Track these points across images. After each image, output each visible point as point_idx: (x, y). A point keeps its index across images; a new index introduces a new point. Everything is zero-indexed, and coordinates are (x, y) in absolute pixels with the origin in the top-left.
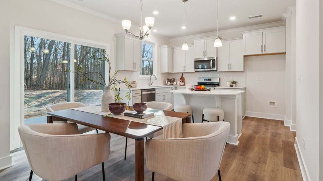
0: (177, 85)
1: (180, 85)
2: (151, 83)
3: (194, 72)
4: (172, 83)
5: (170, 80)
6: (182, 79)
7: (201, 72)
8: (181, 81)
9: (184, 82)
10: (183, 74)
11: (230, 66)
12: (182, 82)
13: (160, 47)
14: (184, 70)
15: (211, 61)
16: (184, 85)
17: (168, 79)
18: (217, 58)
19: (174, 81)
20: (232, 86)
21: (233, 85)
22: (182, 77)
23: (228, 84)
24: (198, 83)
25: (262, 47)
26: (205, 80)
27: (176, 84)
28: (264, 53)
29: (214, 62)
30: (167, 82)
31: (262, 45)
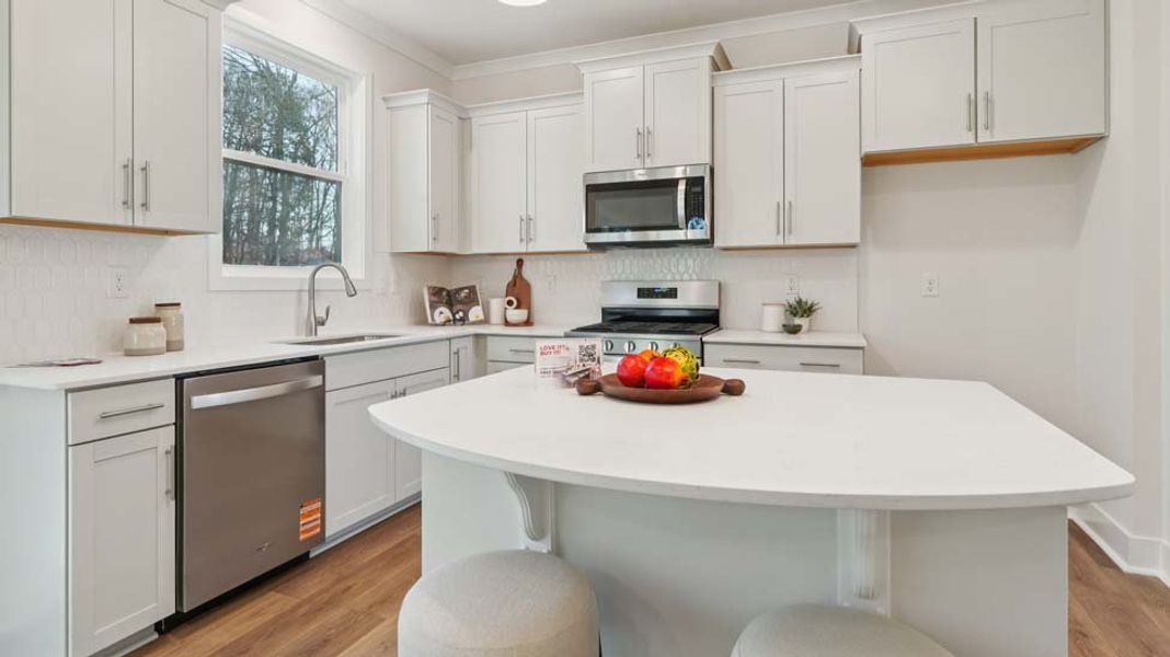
0: (486, 321)
1: (507, 323)
2: (321, 314)
3: (585, 248)
4: (461, 314)
5: (449, 293)
6: (519, 292)
7: (617, 251)
8: (510, 303)
9: (529, 308)
10: (520, 263)
11: (784, 214)
12: (518, 307)
13: (384, 100)
14: (530, 240)
15: (682, 187)
16: (528, 323)
17: (437, 292)
18: (712, 170)
19: (472, 298)
20: (794, 330)
21: (797, 321)
22: (515, 277)
23: (773, 318)
24: (606, 312)
25: (973, 104)
26: (642, 293)
27: (482, 317)
28: (985, 138)
29: (698, 189)
30: (433, 307)
31: (973, 97)
